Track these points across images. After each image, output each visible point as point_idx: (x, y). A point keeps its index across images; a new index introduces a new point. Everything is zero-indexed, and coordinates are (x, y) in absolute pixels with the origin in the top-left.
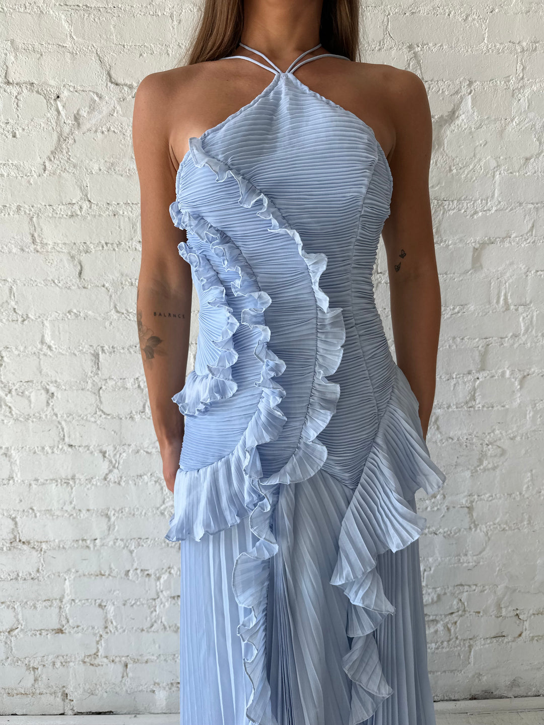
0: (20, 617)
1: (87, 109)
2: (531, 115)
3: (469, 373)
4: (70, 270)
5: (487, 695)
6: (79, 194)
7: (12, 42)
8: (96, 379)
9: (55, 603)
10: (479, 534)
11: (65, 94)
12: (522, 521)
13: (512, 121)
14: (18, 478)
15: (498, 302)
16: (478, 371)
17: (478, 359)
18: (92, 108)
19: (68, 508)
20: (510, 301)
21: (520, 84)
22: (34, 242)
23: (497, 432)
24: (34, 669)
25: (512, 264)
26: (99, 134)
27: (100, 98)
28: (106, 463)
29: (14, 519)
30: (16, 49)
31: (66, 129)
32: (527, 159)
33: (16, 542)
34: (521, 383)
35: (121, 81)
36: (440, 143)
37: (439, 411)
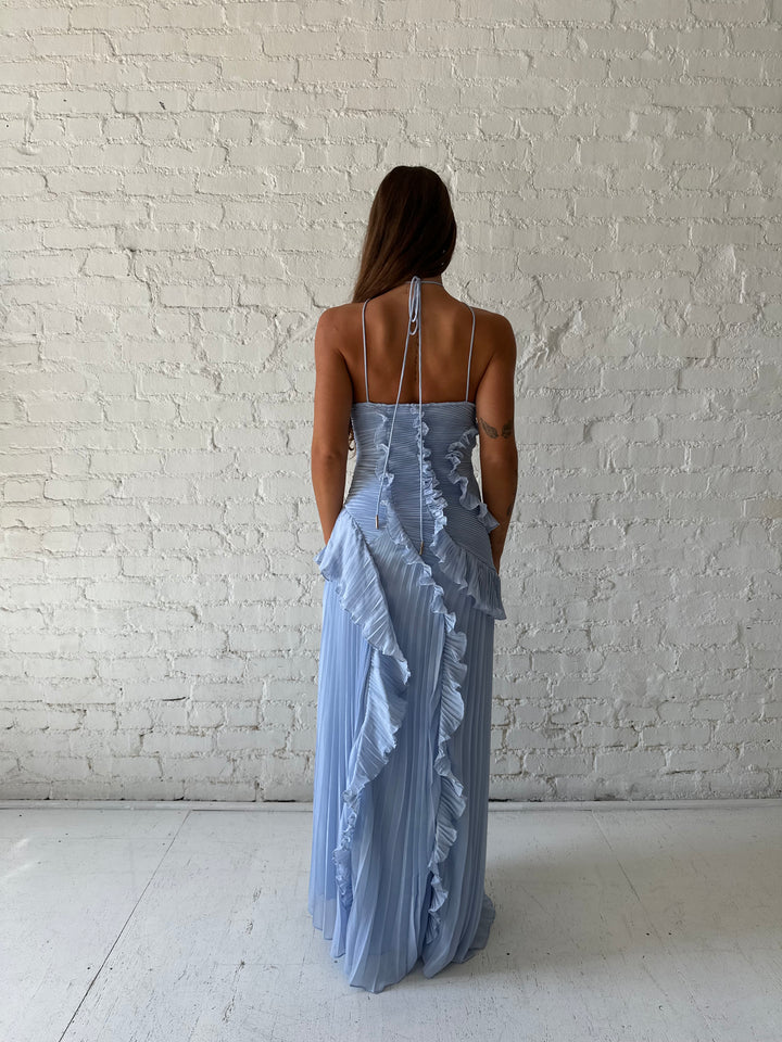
0: (226, 714)
1: (296, 324)
2: (628, 325)
3: (584, 521)
4: (280, 440)
5: (610, 797)
6: (289, 386)
7: (244, 277)
8: (295, 523)
9: (254, 704)
10: (597, 654)
11: (281, 313)
12: (632, 644)
13: (613, 329)
14: (232, 599)
15: (605, 466)
16: (591, 521)
17: (590, 511)
18: (301, 322)
19: (269, 624)
20: (615, 466)
21: (619, 302)
22: (254, 420)
23: (608, 569)
24: (234, 760)
25: (616, 436)
26: (304, 342)
27: (306, 316)
28: (301, 588)
29: (226, 633)
30: (247, 281)
31: (281, 339)
32: (625, 358)
33: (226, 651)
34: (626, 530)
35: (321, 304)
36: (558, 347)
37: (560, 552)
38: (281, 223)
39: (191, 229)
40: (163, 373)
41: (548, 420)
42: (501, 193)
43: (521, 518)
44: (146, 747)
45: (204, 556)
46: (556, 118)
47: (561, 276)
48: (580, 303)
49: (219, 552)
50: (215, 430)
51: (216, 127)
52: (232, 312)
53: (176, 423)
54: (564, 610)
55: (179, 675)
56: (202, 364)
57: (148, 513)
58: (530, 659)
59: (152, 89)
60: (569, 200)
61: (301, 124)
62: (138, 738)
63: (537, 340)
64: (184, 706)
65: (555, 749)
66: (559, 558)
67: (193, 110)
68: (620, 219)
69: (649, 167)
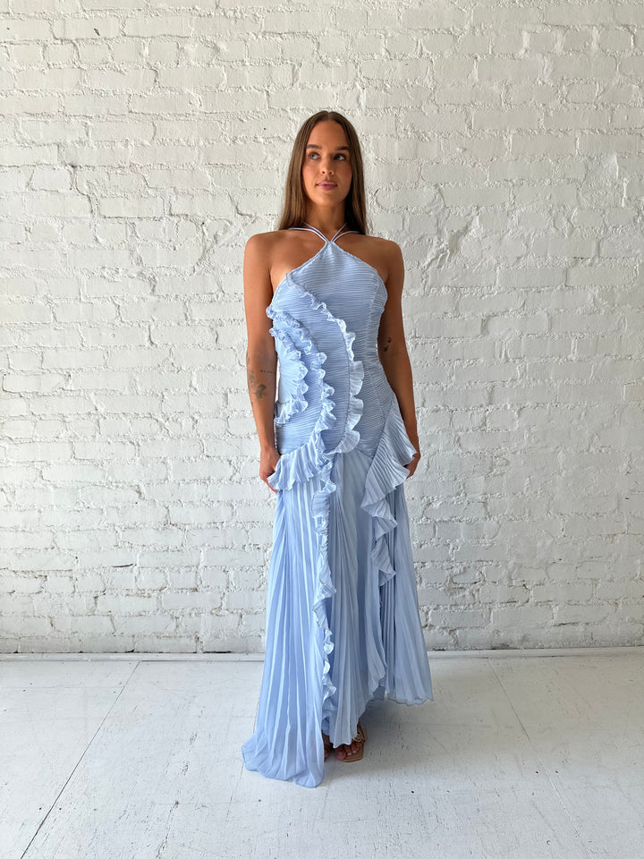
0: (168, 579)
1: (222, 231)
2: (521, 228)
3: (481, 406)
4: (210, 337)
5: (505, 646)
6: (217, 287)
7: (175, 188)
8: (225, 411)
9: (193, 569)
10: (492, 523)
11: (208, 221)
12: (524, 513)
13: (508, 231)
14: (171, 479)
15: (500, 356)
16: (487, 406)
17: (487, 397)
18: (226, 230)
19: (205, 500)
20: (509, 356)
21: (513, 207)
22: (186, 319)
23: (503, 448)
24: (177, 618)
25: (510, 330)
26: (230, 248)
27: (231, 224)
28: (232, 468)
29: (167, 508)
30: (177, 193)
31: (209, 245)
32: (519, 258)
33: (168, 524)
34: (519, 413)
35: (244, 212)
36: (458, 249)
37: (460, 433)
38: (206, 139)
39: (126, 146)
40: (105, 277)
41: (449, 315)
42: (406, 109)
43: (426, 405)
44: (100, 608)
45: (145, 441)
46: (455, 38)
47: (460, 184)
48: (478, 209)
49: (159, 437)
50: (153, 327)
51: (146, 51)
52: (164, 221)
53: (117, 322)
54: (464, 485)
55: (127, 545)
56: (138, 269)
57: (94, 403)
58: (434, 527)
59: (87, 16)
60: (468, 114)
61: (222, 46)
62: (93, 600)
63: (440, 243)
64: (131, 571)
65: (456, 605)
66: (459, 439)
67: (125, 35)
68: (513, 132)
69: (540, 83)
